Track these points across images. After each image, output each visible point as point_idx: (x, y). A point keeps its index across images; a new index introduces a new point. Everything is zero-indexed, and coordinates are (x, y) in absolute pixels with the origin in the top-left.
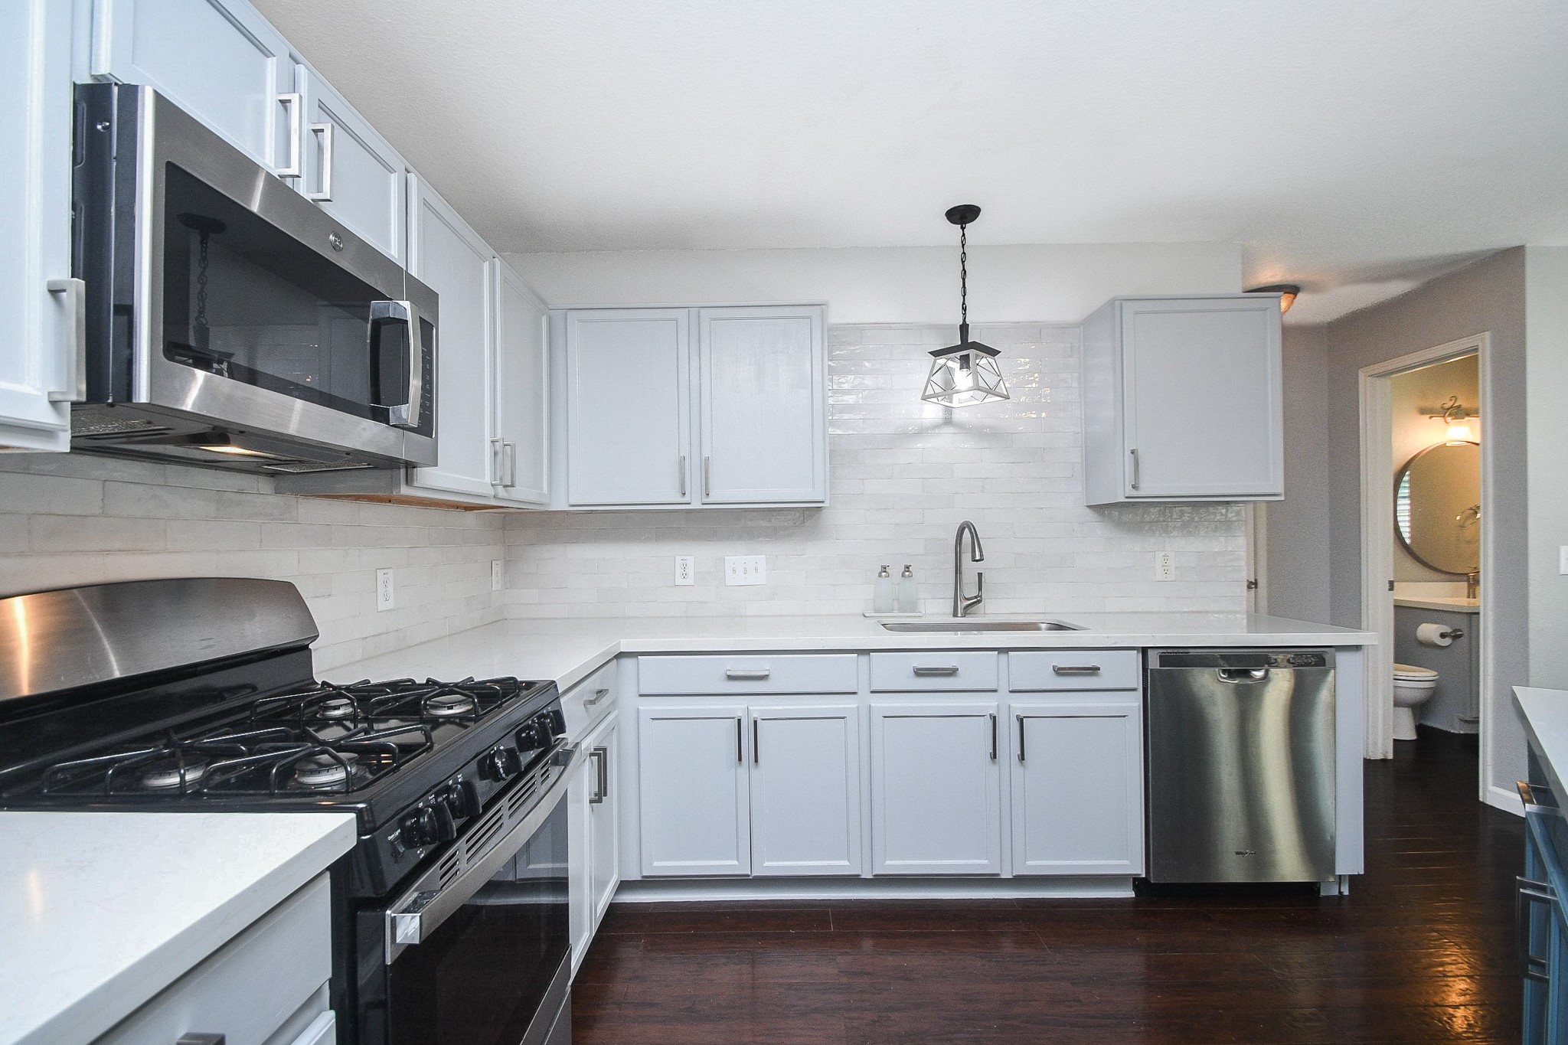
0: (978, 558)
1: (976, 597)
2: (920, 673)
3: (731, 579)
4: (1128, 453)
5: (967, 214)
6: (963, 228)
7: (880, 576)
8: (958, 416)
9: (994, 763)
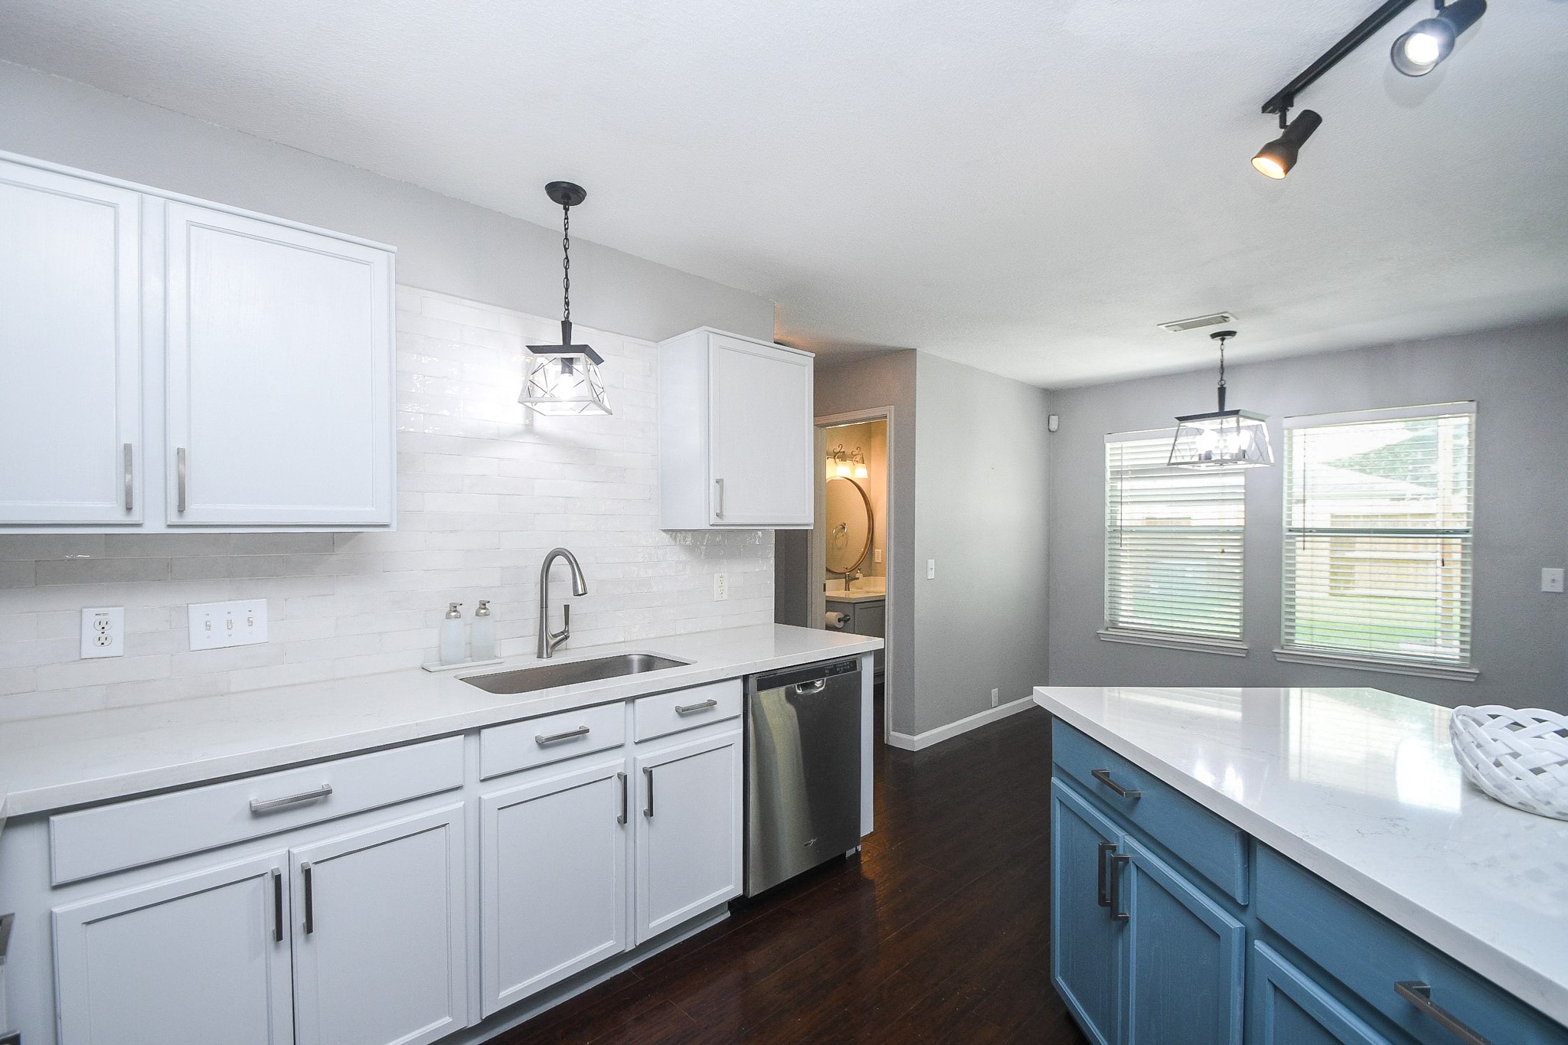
0: (580, 592)
1: (563, 633)
2: (543, 744)
3: (199, 639)
4: (713, 482)
5: (571, 194)
6: (566, 210)
7: (448, 616)
8: (540, 423)
9: (623, 828)
